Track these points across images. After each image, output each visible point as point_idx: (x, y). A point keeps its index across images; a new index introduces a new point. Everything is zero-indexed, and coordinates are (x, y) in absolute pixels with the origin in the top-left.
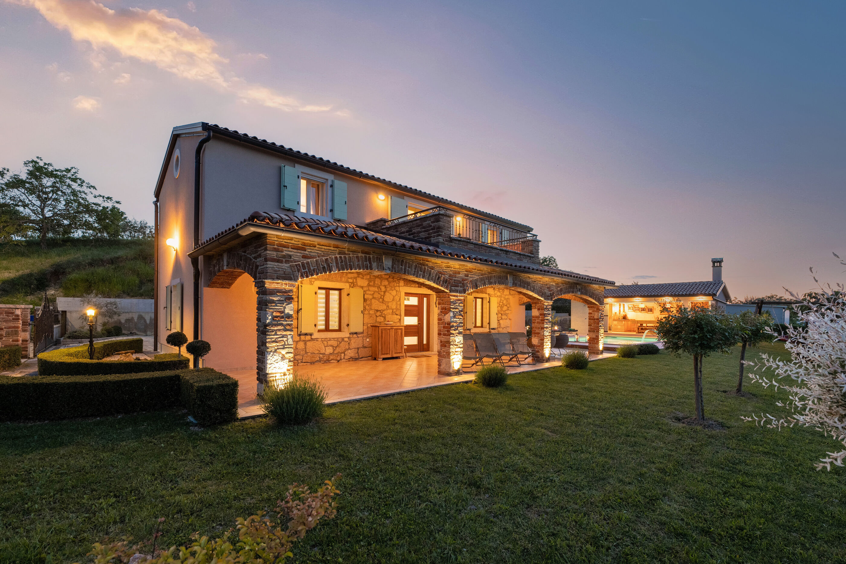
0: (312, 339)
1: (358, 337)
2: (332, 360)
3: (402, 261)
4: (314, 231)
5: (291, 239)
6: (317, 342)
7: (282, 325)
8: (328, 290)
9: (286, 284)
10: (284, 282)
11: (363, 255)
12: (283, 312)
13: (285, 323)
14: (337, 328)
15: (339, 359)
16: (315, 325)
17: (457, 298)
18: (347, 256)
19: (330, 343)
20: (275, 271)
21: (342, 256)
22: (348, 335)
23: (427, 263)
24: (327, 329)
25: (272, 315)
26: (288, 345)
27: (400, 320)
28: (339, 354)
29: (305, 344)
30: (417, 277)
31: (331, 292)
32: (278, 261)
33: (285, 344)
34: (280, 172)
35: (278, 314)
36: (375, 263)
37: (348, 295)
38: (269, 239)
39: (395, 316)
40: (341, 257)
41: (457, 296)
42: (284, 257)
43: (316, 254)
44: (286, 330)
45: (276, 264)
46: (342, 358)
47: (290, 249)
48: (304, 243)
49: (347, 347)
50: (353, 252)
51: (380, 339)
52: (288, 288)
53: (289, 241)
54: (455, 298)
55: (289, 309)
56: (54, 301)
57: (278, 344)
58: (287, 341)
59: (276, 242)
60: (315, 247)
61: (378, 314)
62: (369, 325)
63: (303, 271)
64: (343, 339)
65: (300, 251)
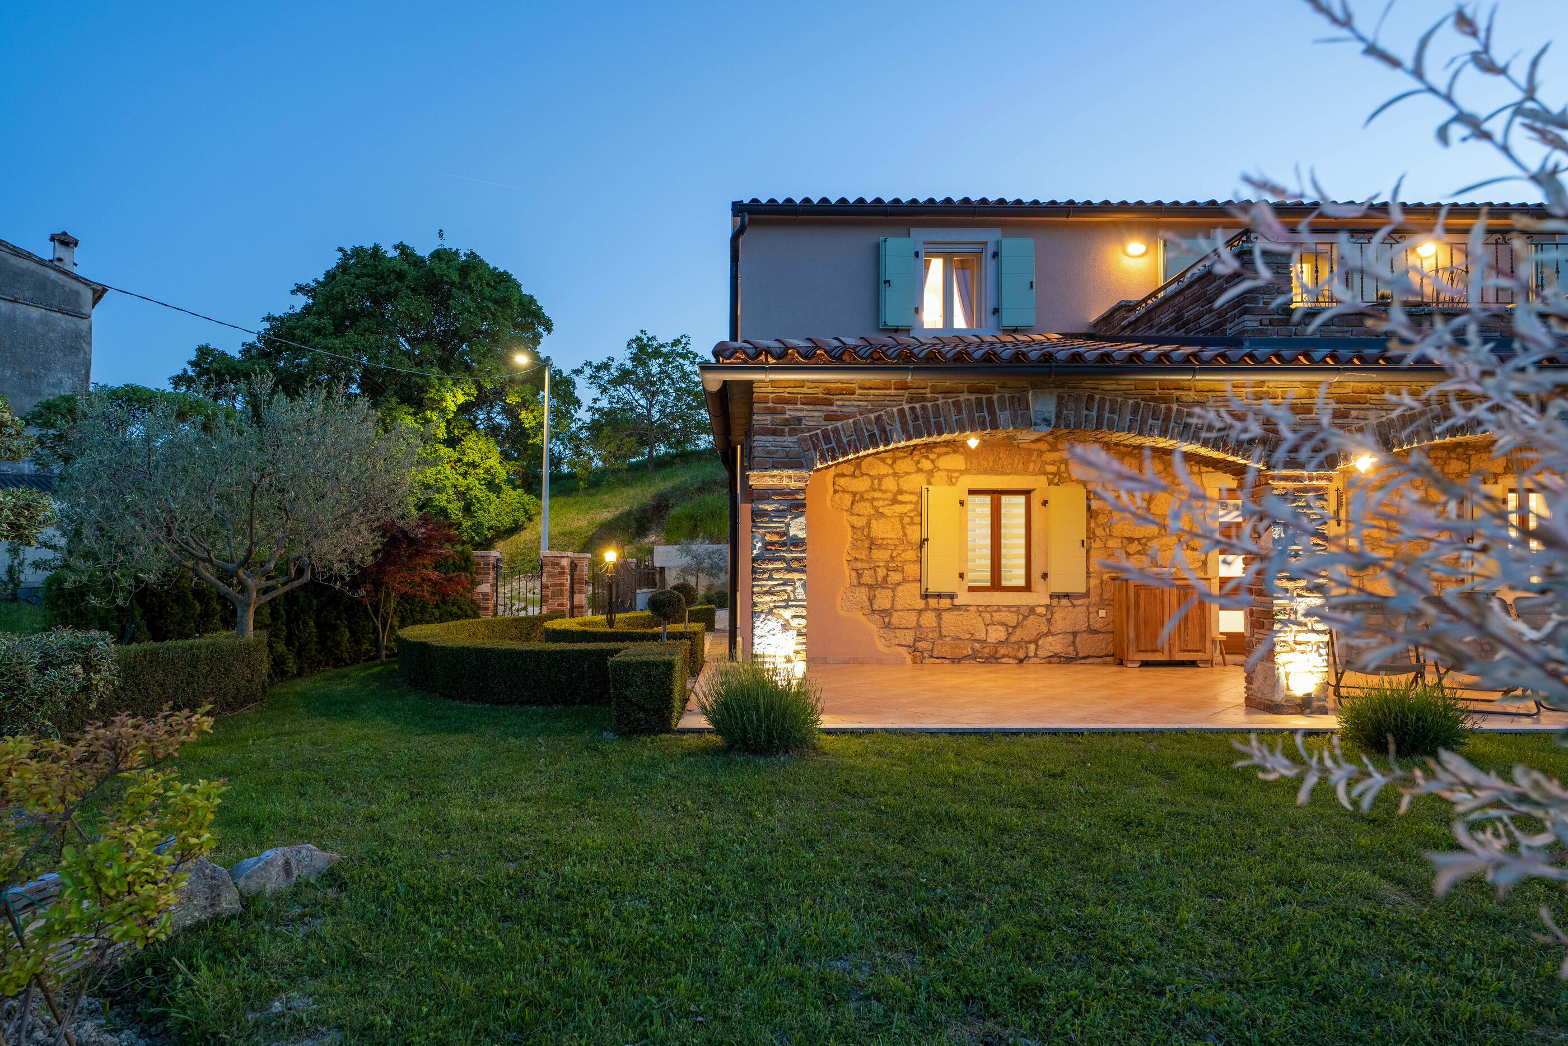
0: (955, 608)
1: (1074, 606)
2: (1004, 656)
3: (1091, 398)
4: (840, 359)
5: (802, 384)
6: (966, 614)
7: (782, 559)
8: (996, 494)
9: (790, 477)
10: (786, 473)
11: (973, 397)
12: (785, 534)
13: (788, 556)
14: (1022, 583)
15: (1021, 655)
16: (961, 576)
17: (1298, 484)
18: (929, 404)
19: (998, 617)
20: (768, 452)
21: (917, 406)
22: (1047, 601)
23: (1177, 393)
24: (996, 585)
25: (763, 539)
26: (796, 600)
27: (1205, 563)
28: (1021, 643)
29: (939, 617)
30: (1140, 434)
31: (1005, 499)
32: (774, 432)
33: (789, 599)
34: (877, 253)
35: (775, 538)
36: (1007, 412)
37: (1045, 503)
38: (759, 391)
39: (1189, 552)
40: (912, 409)
41: (1298, 479)
42: (787, 422)
43: (856, 409)
44: (790, 570)
45: (771, 438)
46: (1031, 654)
47: (799, 406)
48: (828, 389)
49: (1044, 629)
50: (947, 392)
51: (1132, 612)
52: (793, 484)
53: (795, 390)
54: (1289, 484)
55: (797, 528)
56: (651, 552)
57: (775, 598)
58: (794, 592)
59: (771, 396)
60: (853, 394)
61: (1134, 547)
62: (1105, 577)
63: (825, 447)
64: (1032, 609)
65: (818, 407)
